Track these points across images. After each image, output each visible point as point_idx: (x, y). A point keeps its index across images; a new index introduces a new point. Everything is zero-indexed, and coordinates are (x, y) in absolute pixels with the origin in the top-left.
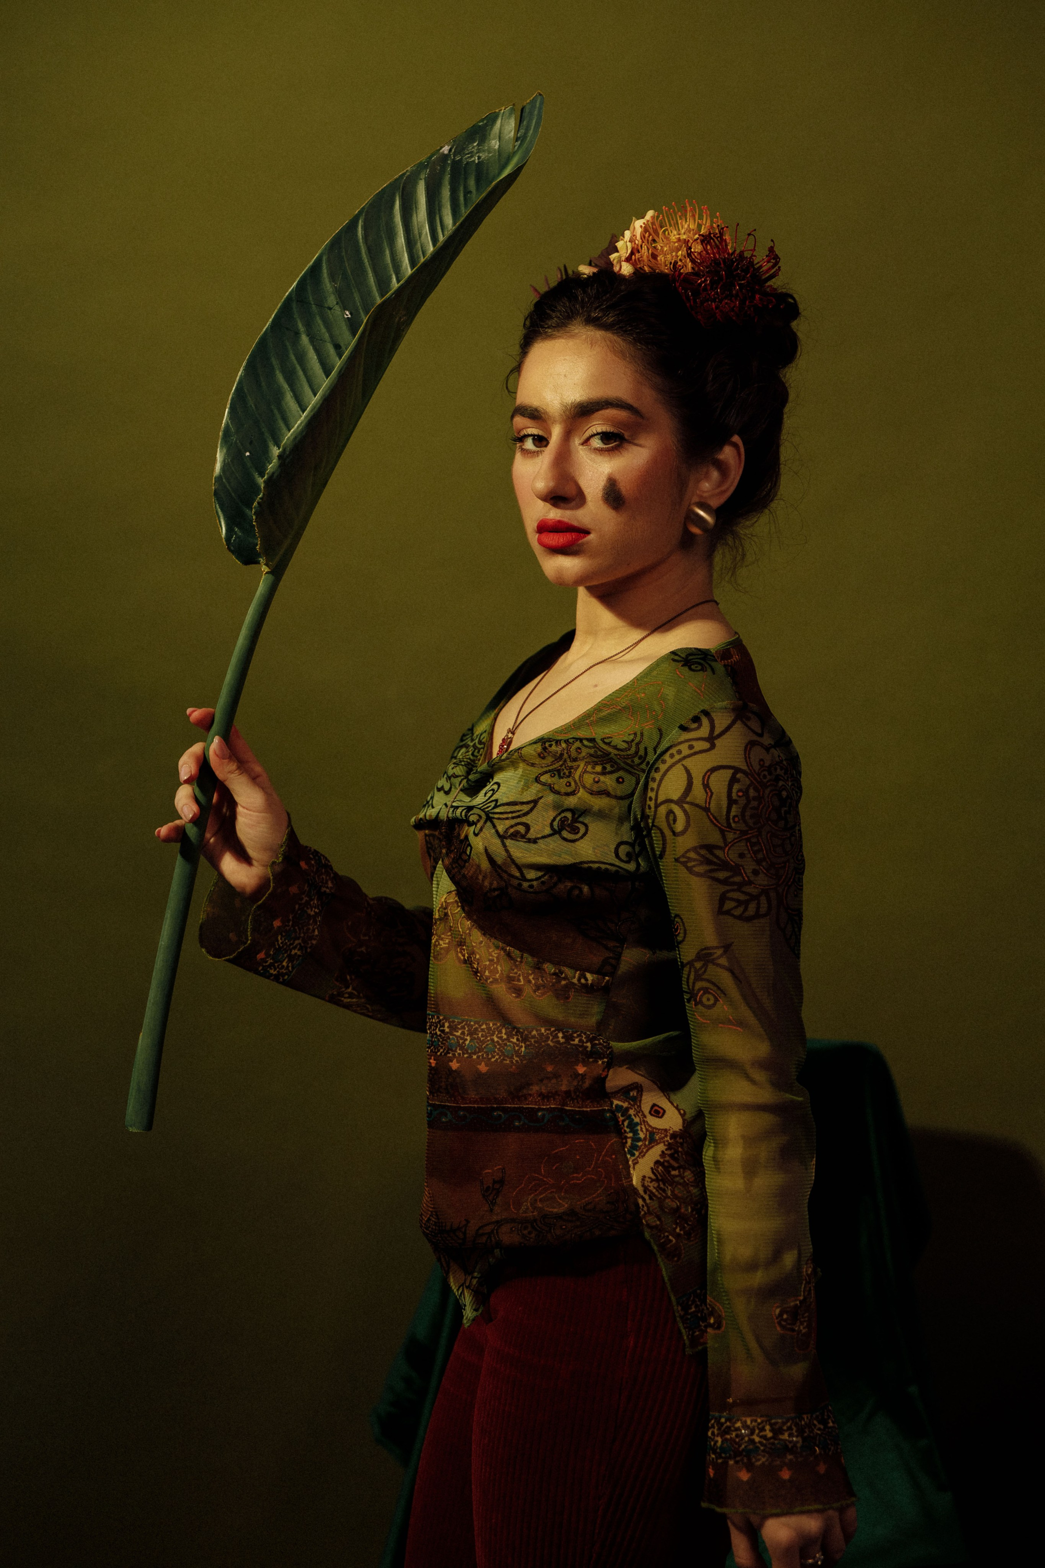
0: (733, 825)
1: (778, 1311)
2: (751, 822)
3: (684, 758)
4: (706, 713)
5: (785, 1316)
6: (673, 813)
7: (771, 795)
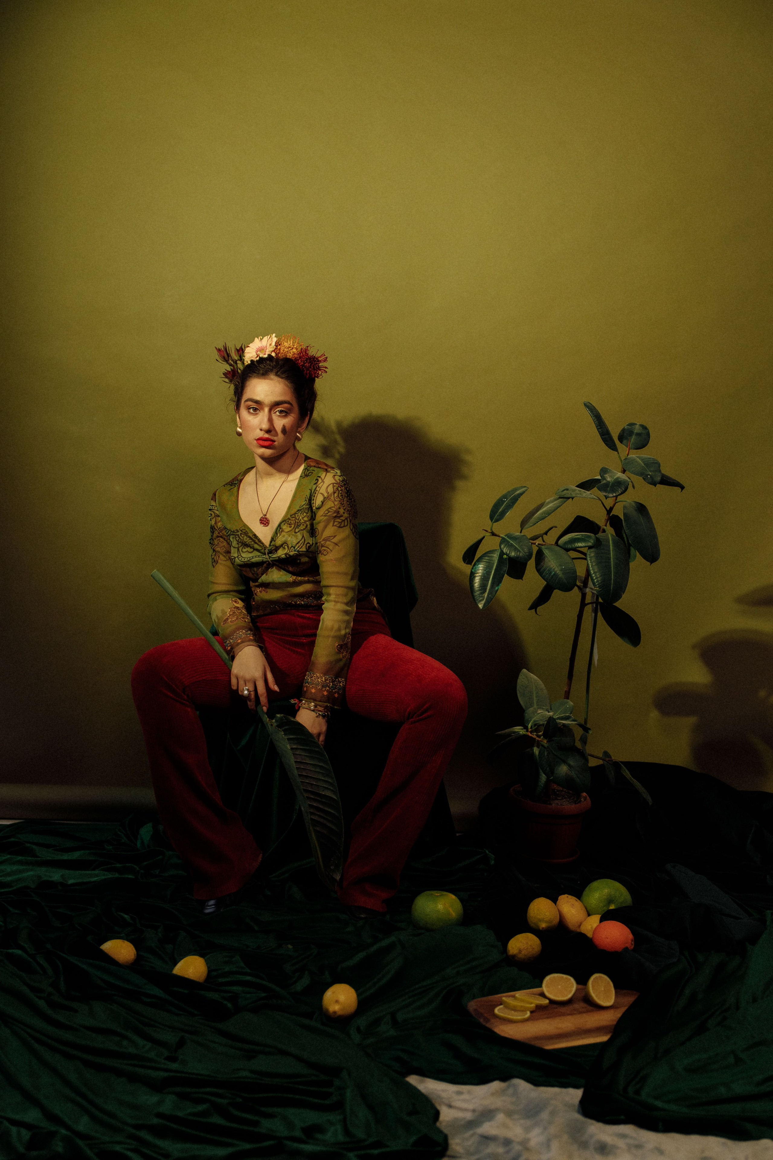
1: (337, 645)
5: (339, 647)
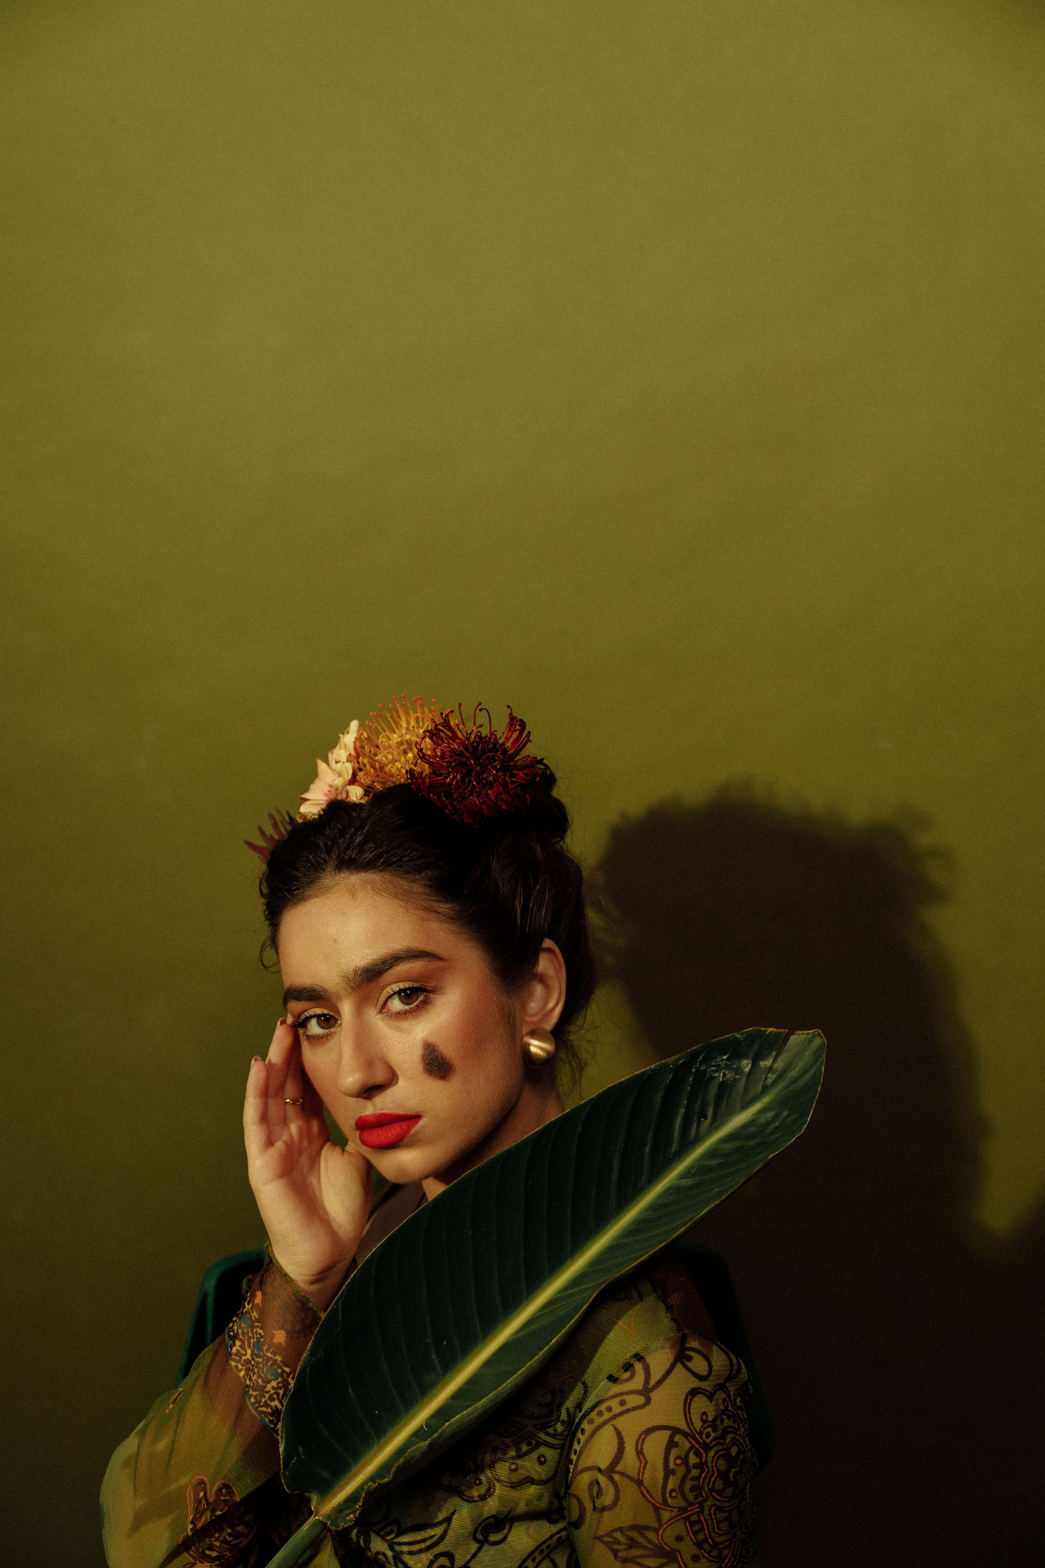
0: (670, 1501)
2: (691, 1496)
3: (615, 1417)
4: (639, 1357)
6: (598, 1483)
7: (716, 1458)
